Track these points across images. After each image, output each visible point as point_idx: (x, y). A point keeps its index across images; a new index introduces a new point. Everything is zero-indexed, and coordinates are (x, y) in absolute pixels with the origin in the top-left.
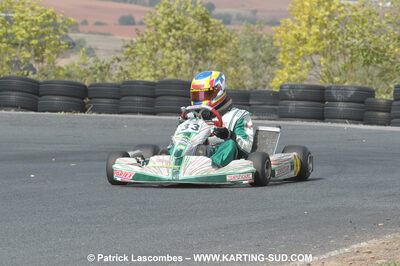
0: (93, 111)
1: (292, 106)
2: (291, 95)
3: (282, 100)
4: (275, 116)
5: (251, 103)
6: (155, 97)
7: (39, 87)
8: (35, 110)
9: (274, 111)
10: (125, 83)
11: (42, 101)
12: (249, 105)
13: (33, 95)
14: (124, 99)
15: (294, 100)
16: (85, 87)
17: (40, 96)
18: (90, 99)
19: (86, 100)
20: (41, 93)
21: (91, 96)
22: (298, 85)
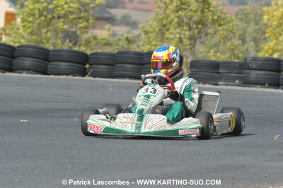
0: (89, 76)
1: (254, 74)
2: (253, 65)
3: (246, 69)
4: (240, 83)
5: (220, 71)
6: (143, 65)
7: (48, 55)
8: (45, 73)
9: (239, 79)
10: (118, 53)
11: (51, 66)
12: (219, 73)
13: (44, 61)
14: (117, 65)
15: (255, 69)
16: (87, 55)
17: (50, 62)
18: (90, 65)
19: (87, 66)
20: (50, 59)
21: (91, 62)
22: (259, 58)
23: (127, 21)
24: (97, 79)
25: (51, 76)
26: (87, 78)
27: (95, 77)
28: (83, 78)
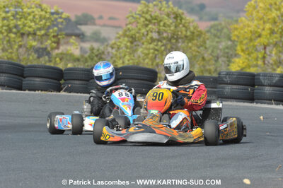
0: (65, 91)
1: (228, 89)
2: (227, 80)
3: (220, 84)
4: (214, 97)
7: (23, 70)
8: (20, 88)
9: (214, 93)
11: (26, 81)
13: (18, 77)
15: (230, 84)
16: (61, 71)
17: (24, 78)
18: (65, 80)
19: (62, 82)
20: (25, 75)
21: (65, 78)
22: (233, 72)
23: (97, 38)
24: (72, 94)
25: (27, 92)
26: (62, 93)
27: (70, 92)
28: (58, 93)
